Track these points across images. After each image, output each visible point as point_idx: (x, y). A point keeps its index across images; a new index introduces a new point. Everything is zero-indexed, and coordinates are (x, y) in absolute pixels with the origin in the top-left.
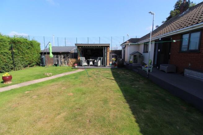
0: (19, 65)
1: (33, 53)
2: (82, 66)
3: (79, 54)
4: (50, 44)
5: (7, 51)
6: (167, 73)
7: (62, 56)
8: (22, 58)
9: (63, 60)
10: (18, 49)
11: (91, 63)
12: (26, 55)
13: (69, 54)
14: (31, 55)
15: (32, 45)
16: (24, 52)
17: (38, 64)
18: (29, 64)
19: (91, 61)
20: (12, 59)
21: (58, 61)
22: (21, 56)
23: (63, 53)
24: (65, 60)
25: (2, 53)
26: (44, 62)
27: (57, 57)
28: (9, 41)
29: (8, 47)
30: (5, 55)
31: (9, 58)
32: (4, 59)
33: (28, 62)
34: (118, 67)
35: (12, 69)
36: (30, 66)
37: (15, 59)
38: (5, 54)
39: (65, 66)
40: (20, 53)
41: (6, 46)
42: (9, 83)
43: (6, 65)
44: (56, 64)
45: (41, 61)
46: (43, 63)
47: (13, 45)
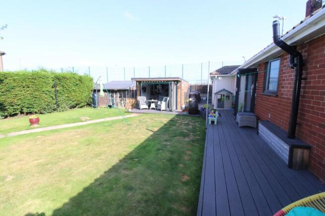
0: (63, 106)
1: (82, 91)
2: (139, 109)
3: (138, 93)
4: (100, 79)
5: (50, 89)
6: (240, 127)
7: (118, 95)
8: (68, 97)
9: (118, 100)
10: (63, 86)
11: (153, 105)
12: (73, 94)
13: (126, 92)
14: (79, 94)
15: (80, 81)
16: (70, 90)
17: (89, 105)
18: (77, 105)
19: (153, 102)
20: (55, 98)
21: (113, 101)
22: (67, 95)
23: (119, 91)
24: (121, 100)
25: (43, 91)
26: (97, 102)
27: (112, 96)
28: (52, 78)
29: (51, 85)
30: (46, 94)
31: (52, 97)
32: (46, 98)
33: (75, 102)
34: (189, 113)
35: (54, 110)
36: (78, 107)
37: (58, 98)
38: (47, 92)
39: (121, 108)
40: (65, 91)
41: (48, 84)
42: (36, 126)
43: (47, 105)
44: (111, 105)
45: (93, 100)
46: (94, 104)
47: (57, 81)
